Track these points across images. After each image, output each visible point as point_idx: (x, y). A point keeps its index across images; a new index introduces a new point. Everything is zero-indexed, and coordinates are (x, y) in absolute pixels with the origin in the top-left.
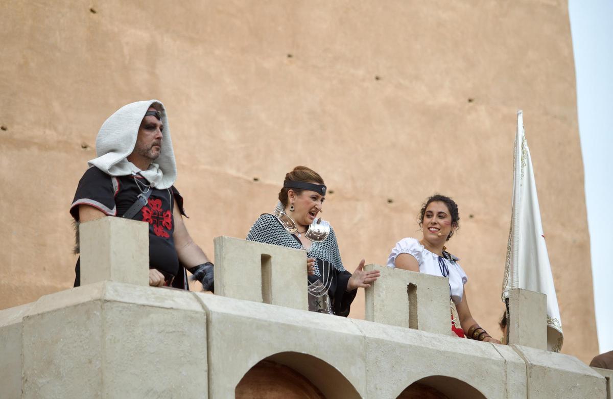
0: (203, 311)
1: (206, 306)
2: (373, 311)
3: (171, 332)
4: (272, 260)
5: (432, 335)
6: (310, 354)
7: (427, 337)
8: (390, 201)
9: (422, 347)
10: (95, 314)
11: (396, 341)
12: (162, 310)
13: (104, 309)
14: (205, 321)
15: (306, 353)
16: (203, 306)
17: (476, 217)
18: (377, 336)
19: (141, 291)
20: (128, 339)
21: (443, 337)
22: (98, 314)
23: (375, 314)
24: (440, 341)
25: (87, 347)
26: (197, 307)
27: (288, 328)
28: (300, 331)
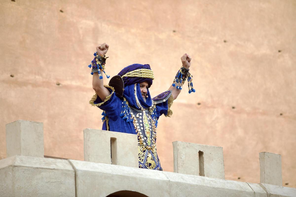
0: (73, 170)
1: (75, 167)
2: (178, 167)
3: (54, 182)
4: (117, 140)
5: (211, 179)
6: (136, 191)
7: (208, 180)
8: (233, 108)
9: (204, 186)
10: (9, 174)
11: (188, 182)
12: (49, 170)
13: (14, 171)
14: (74, 175)
15: (134, 191)
16: (73, 167)
17: (284, 115)
18: (177, 180)
19: (37, 160)
20: (28, 186)
21: (218, 180)
22: (11, 173)
23: (179, 168)
24: (216, 182)
25: (5, 192)
26: (70, 168)
27: (123, 178)
28: (130, 179)
